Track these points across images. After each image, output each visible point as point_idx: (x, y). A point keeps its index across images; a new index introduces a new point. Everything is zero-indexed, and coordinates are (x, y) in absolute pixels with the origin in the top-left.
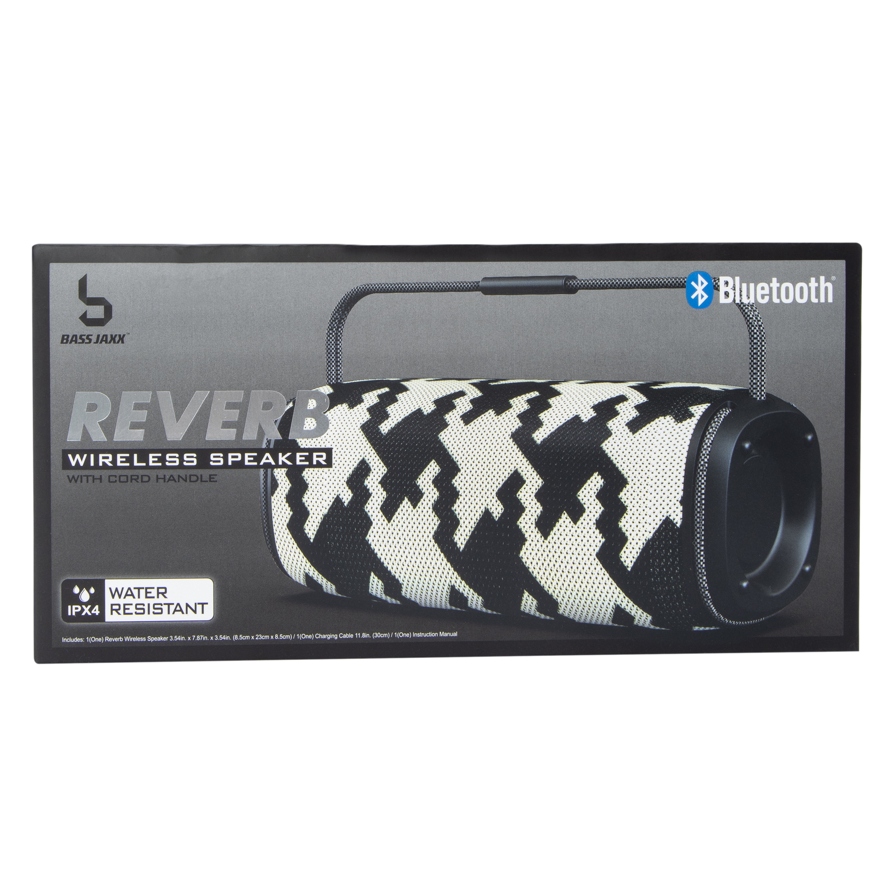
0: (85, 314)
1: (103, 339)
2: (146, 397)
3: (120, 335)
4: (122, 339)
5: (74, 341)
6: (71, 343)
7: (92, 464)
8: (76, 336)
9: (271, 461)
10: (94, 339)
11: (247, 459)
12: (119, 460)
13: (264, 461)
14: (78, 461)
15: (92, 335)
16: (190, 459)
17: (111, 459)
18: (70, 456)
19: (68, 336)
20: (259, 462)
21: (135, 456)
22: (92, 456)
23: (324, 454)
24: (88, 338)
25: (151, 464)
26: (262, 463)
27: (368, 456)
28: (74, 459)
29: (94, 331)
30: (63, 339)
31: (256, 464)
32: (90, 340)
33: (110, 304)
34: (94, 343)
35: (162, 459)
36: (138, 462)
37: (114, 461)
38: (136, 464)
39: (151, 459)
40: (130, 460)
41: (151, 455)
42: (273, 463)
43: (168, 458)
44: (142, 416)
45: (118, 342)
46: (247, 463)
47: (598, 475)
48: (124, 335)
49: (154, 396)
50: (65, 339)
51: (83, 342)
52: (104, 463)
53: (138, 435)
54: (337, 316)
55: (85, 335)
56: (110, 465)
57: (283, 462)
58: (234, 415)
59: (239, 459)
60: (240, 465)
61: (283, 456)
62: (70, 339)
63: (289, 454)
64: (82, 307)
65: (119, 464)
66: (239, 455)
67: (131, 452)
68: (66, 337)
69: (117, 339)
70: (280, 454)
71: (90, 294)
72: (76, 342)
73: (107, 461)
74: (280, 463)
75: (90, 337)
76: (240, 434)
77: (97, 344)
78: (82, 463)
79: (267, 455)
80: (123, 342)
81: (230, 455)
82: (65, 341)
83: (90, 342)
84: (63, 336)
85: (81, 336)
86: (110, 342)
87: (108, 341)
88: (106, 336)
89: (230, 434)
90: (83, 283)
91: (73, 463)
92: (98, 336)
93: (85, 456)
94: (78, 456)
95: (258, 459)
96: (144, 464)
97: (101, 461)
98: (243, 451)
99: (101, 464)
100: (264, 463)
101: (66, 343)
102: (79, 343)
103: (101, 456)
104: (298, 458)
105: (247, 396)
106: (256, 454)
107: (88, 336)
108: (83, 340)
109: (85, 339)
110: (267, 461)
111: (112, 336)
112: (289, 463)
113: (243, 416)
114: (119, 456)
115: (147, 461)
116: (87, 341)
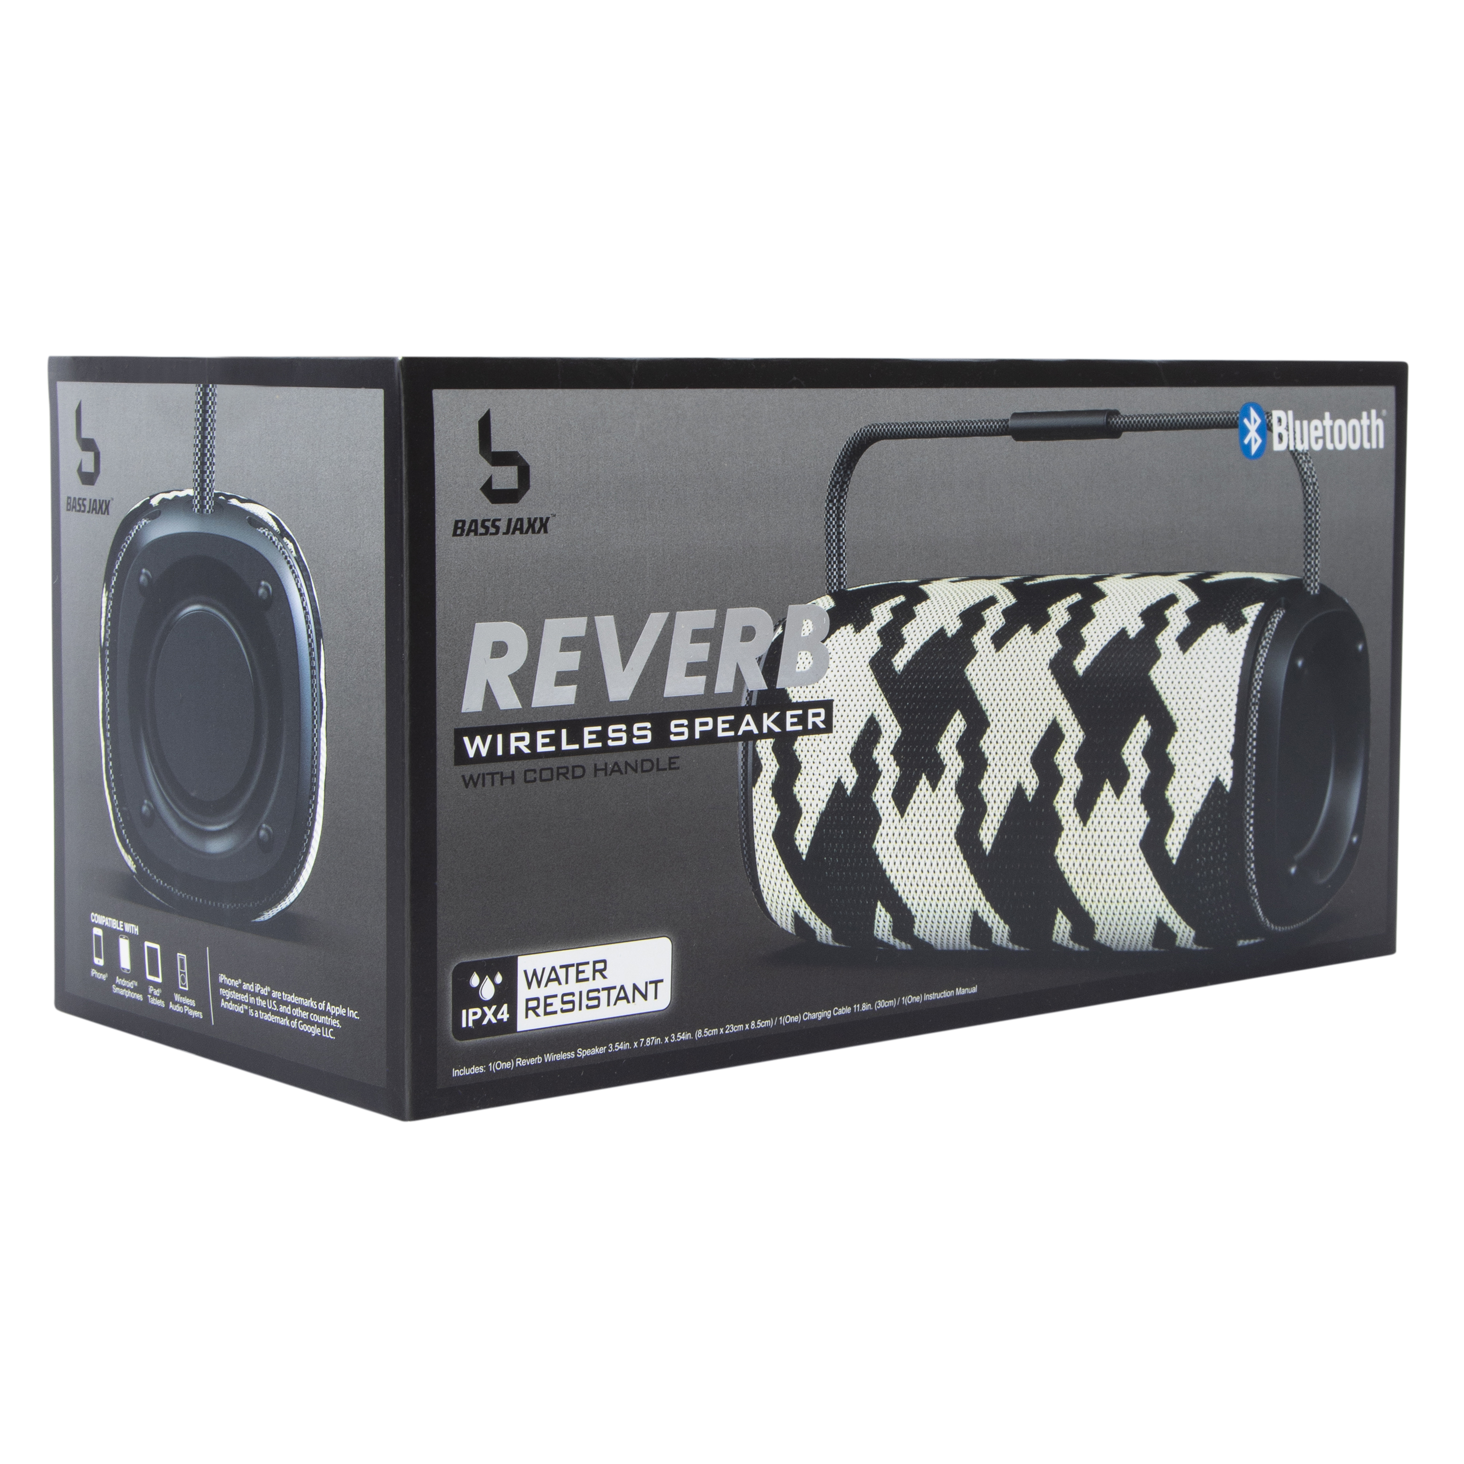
0: (489, 482)
1: (516, 527)
2: (576, 626)
3: (541, 519)
4: (544, 525)
5: (472, 531)
6: (468, 534)
7: (500, 752)
8: (476, 521)
9: (753, 728)
10: (503, 525)
11: (720, 726)
12: (540, 741)
13: (743, 728)
14: (478, 748)
15: (499, 520)
16: (643, 733)
17: (527, 741)
18: (466, 739)
19: (464, 522)
20: (736, 731)
21: (564, 732)
22: (500, 737)
23: (822, 711)
24: (494, 525)
25: (587, 745)
26: (740, 733)
27: (878, 710)
28: (472, 744)
29: (504, 512)
30: (456, 528)
31: (732, 733)
32: (497, 528)
33: (527, 464)
34: (504, 534)
35: (602, 736)
36: (568, 743)
37: (533, 745)
38: (565, 747)
39: (587, 737)
40: (555, 740)
41: (586, 730)
42: (756, 731)
43: (611, 734)
44: (572, 661)
45: (539, 532)
46: (721, 734)
47: (1145, 720)
48: (548, 519)
49: (591, 627)
50: (459, 529)
51: (486, 534)
52: (517, 748)
53: (567, 695)
54: (838, 479)
55: (489, 520)
56: (527, 751)
57: (769, 728)
58: (701, 652)
59: (710, 727)
60: (710, 737)
61: (769, 717)
62: (467, 527)
63: (776, 714)
64: (484, 469)
65: (540, 749)
66: (710, 720)
67: (558, 726)
68: (460, 525)
69: (537, 525)
70: (765, 715)
71: (498, 445)
72: (476, 534)
73: (522, 745)
74: (765, 730)
75: (497, 523)
76: (710, 684)
77: (507, 536)
78: (484, 752)
79: (748, 717)
80: (546, 531)
81: (698, 721)
82: (459, 532)
83: (497, 533)
84: (457, 522)
85: (484, 521)
86: (527, 532)
87: (525, 530)
88: (521, 520)
89: (696, 686)
90: (485, 424)
91: (471, 753)
92: (510, 520)
93: (490, 737)
94: (478, 740)
95: (734, 725)
96: (576, 747)
97: (513, 744)
98: (714, 713)
99: (513, 752)
100: (744, 732)
101: (461, 535)
102: (481, 534)
103: (513, 736)
104: (789, 720)
105: (721, 620)
106: (732, 717)
107: (495, 521)
108: (487, 528)
109: (489, 527)
110: (748, 728)
111: (529, 519)
112: (777, 729)
113: (715, 653)
114: (540, 734)
115: (581, 743)
116: (493, 530)
